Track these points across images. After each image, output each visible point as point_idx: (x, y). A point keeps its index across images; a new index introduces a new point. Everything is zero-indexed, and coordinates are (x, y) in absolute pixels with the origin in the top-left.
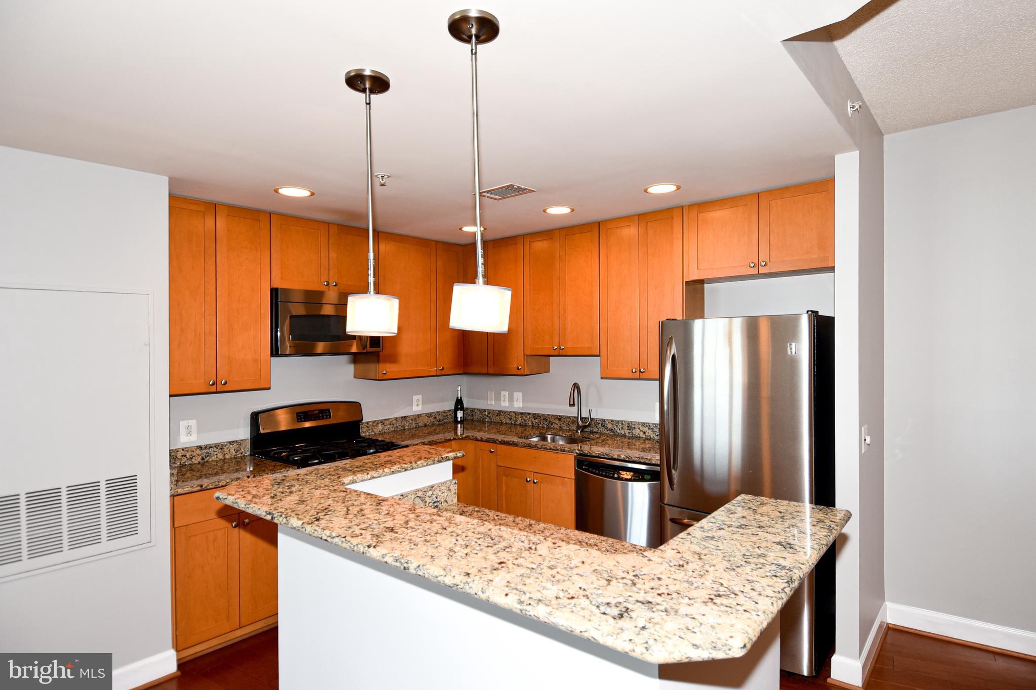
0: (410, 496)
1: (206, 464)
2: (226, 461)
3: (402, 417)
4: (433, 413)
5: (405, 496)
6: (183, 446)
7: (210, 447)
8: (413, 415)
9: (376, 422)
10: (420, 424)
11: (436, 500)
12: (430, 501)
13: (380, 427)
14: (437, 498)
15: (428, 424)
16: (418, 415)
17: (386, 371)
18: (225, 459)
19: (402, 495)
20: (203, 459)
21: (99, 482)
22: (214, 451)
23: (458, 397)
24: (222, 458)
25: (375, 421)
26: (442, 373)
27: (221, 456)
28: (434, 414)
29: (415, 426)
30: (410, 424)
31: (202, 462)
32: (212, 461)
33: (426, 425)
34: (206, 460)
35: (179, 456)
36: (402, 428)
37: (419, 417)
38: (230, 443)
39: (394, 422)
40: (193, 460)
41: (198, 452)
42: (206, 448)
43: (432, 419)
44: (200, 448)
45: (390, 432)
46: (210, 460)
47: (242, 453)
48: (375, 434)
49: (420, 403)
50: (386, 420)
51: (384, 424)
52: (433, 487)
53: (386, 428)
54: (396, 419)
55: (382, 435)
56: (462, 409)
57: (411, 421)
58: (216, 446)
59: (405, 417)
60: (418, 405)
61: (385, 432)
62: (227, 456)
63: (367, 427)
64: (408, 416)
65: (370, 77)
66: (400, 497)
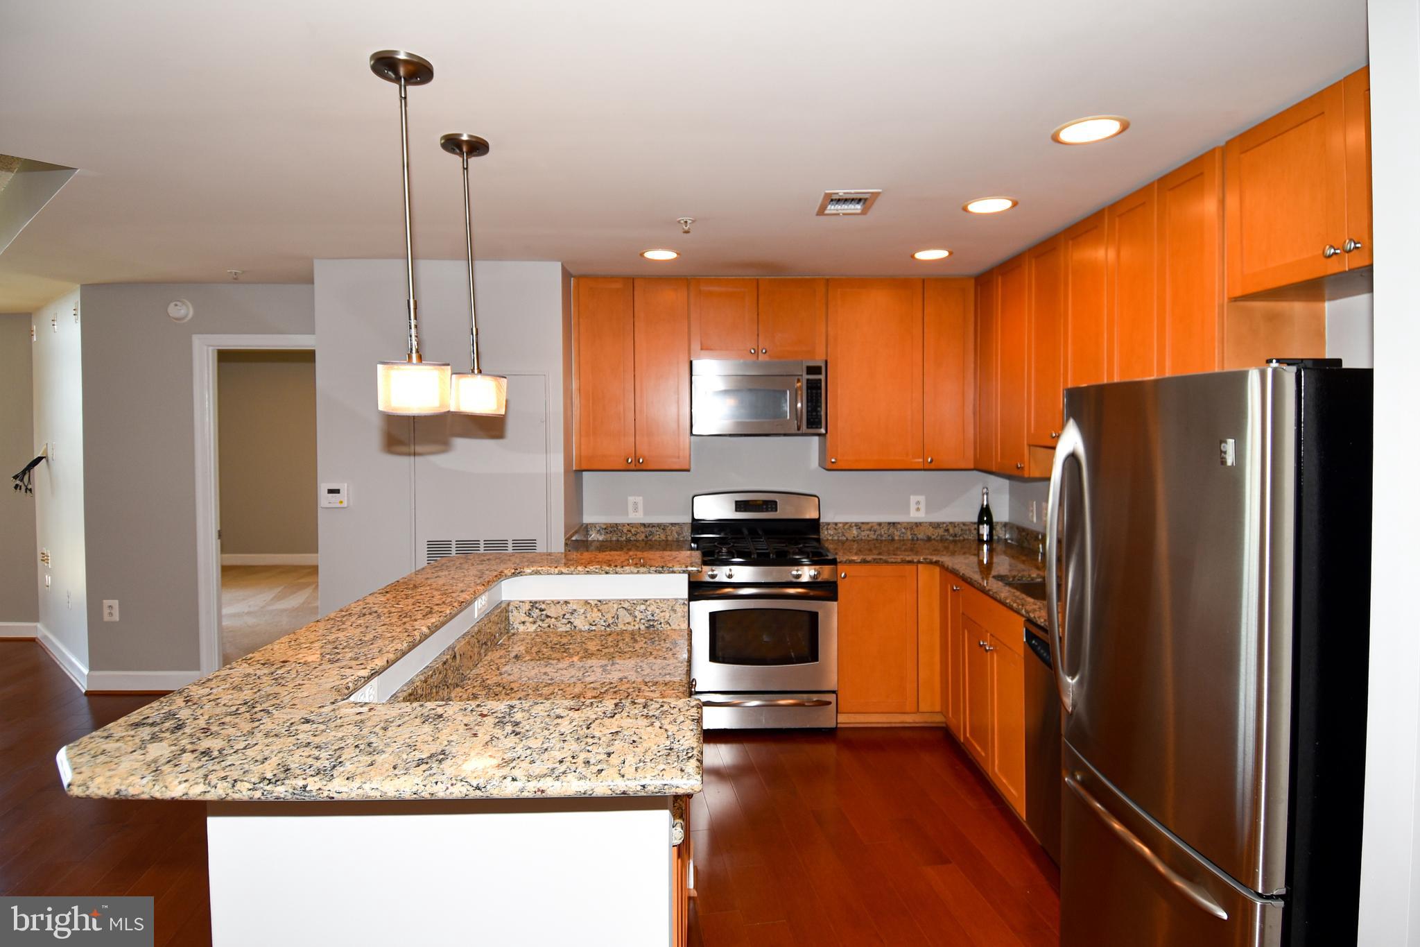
0: (611, 604)
1: (649, 542)
2: (669, 543)
3: (889, 523)
4: (944, 523)
5: (604, 602)
6: (629, 522)
7: (652, 525)
8: (908, 523)
9: (848, 525)
10: (920, 536)
11: (652, 618)
12: (643, 617)
13: (855, 531)
14: (653, 616)
15: (935, 537)
16: (916, 523)
17: (836, 459)
18: (667, 541)
19: (600, 601)
20: (646, 537)
21: (507, 541)
22: (657, 531)
23: (983, 505)
24: (664, 539)
25: (847, 523)
26: (932, 466)
27: (663, 537)
28: (945, 525)
29: (910, 537)
30: (903, 533)
31: (645, 539)
32: (655, 540)
33: (929, 539)
34: (650, 538)
35: (625, 531)
36: (890, 538)
37: (917, 526)
38: (672, 524)
39: (876, 527)
40: (638, 536)
41: (642, 529)
42: (649, 526)
43: (941, 531)
44: (644, 525)
45: (869, 541)
46: (653, 539)
47: (683, 537)
48: (847, 539)
49: (922, 506)
50: (863, 523)
51: (860, 528)
52: (647, 601)
53: (863, 534)
54: (880, 524)
55: (858, 543)
56: (990, 523)
57: (903, 530)
58: (659, 525)
59: (894, 523)
60: (918, 509)
61: (862, 540)
62: (670, 538)
63: (835, 529)
64: (899, 523)
65: (466, 141)
66: (596, 602)
